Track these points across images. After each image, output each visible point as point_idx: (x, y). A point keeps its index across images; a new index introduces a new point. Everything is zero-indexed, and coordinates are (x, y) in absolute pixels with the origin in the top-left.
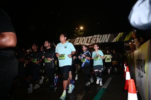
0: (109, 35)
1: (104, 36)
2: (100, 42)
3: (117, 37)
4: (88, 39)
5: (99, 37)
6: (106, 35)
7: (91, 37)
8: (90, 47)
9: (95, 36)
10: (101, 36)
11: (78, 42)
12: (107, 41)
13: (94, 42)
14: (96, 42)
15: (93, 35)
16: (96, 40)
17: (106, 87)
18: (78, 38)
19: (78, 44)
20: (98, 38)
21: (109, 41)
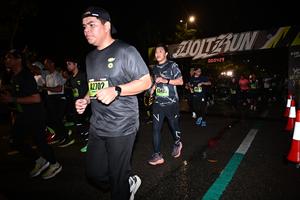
0: (255, 33)
1: (242, 35)
2: (232, 50)
4: (206, 44)
5: (231, 40)
6: (248, 34)
7: (214, 39)
8: (210, 61)
9: (222, 37)
10: (236, 36)
11: (184, 51)
12: (248, 48)
13: (219, 50)
14: (223, 50)
15: (218, 35)
16: (223, 47)
18: (184, 43)
19: (184, 55)
20: (228, 42)
21: (254, 46)
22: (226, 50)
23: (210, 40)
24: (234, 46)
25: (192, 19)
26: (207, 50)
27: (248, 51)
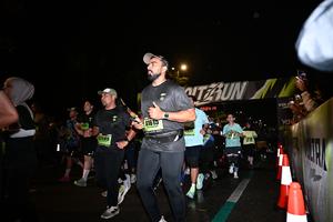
0: (245, 84)
1: (233, 85)
2: (223, 99)
4: (198, 92)
5: (222, 89)
6: (238, 84)
7: (205, 88)
9: (213, 86)
10: (227, 86)
12: (239, 97)
13: (211, 98)
14: (214, 98)
15: (209, 84)
16: (215, 95)
17: (235, 201)
20: (219, 91)
21: (244, 96)
22: (217, 99)
23: (202, 88)
24: (226, 95)
26: (199, 98)
27: (239, 101)
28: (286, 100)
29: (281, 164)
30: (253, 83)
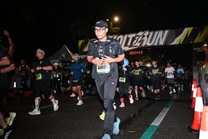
0: (166, 32)
1: (156, 33)
2: (149, 44)
3: (182, 35)
4: (128, 39)
5: (148, 36)
6: (161, 32)
7: (134, 35)
8: (131, 53)
9: (140, 34)
10: (151, 33)
12: (161, 43)
13: (138, 44)
14: (141, 44)
15: (137, 33)
16: (142, 42)
17: (157, 125)
20: (145, 38)
21: (166, 42)
22: (143, 45)
23: (131, 36)
24: (151, 42)
25: (116, 19)
26: (129, 44)
27: (161, 46)
28: (200, 44)
29: (194, 96)
30: (173, 31)
